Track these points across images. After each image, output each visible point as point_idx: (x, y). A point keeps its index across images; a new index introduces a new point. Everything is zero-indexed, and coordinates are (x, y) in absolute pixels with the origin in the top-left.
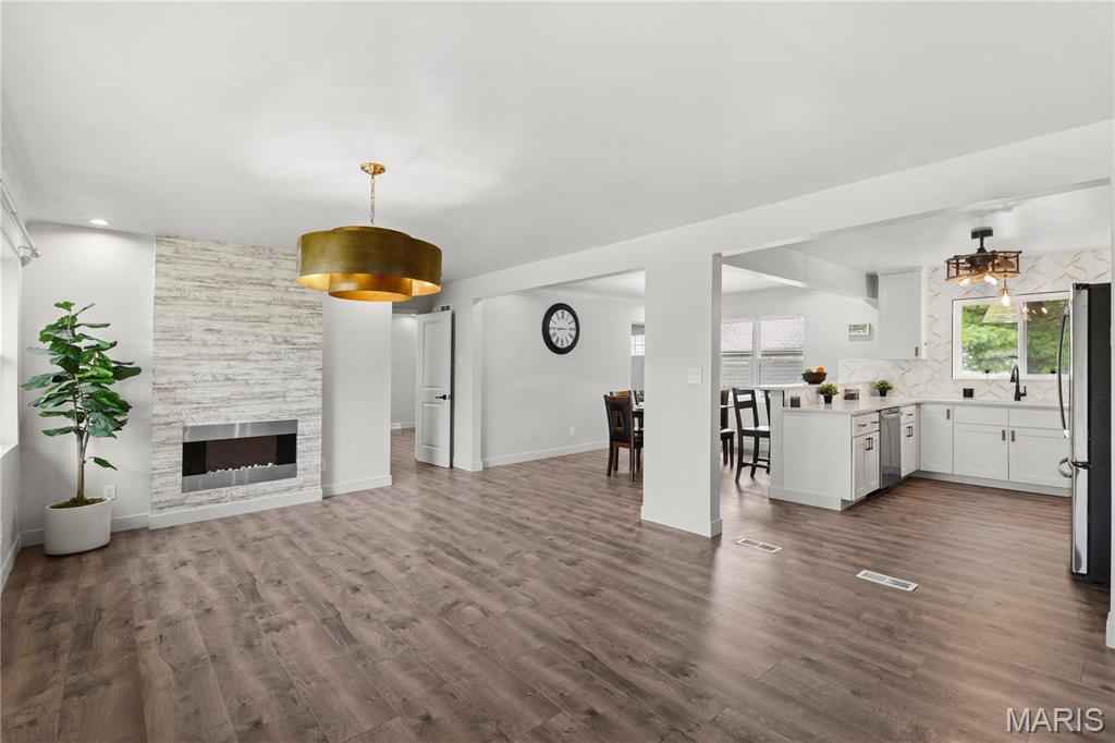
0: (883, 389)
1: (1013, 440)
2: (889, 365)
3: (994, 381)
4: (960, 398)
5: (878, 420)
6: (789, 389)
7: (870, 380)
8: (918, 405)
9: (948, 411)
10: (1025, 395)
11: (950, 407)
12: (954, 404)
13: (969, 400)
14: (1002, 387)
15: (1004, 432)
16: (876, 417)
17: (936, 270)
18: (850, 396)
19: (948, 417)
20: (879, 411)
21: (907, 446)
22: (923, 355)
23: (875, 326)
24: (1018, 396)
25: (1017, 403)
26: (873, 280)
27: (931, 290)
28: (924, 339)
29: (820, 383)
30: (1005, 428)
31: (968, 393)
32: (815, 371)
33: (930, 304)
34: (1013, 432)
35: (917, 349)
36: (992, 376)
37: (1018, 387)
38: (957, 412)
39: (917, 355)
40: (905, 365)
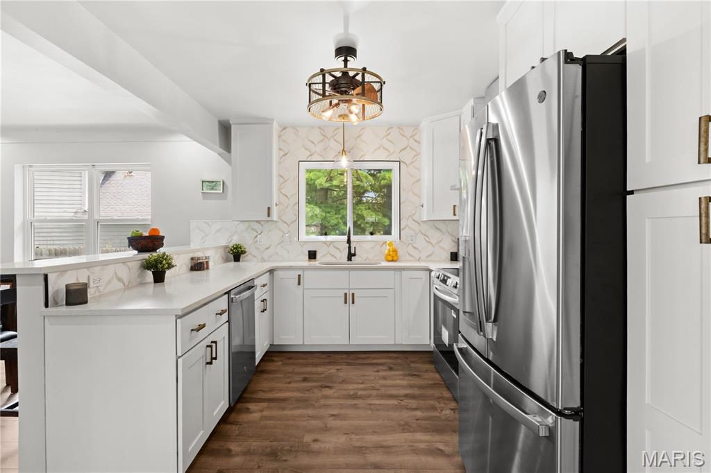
0: (237, 254)
1: (353, 303)
2: (242, 227)
3: (332, 242)
4: (305, 262)
5: (225, 307)
6: (63, 270)
7: (224, 243)
8: (271, 271)
9: (299, 276)
10: (354, 255)
11: (300, 273)
12: (304, 269)
13: (313, 263)
14: (337, 248)
15: (346, 294)
16: (223, 304)
17: (285, 128)
18: (198, 266)
19: (299, 284)
20: (228, 293)
21: (261, 322)
22: (275, 216)
23: (228, 183)
24: (351, 256)
25: (350, 262)
26: (225, 130)
27: (280, 149)
28: (275, 200)
29: (154, 250)
30: (347, 291)
31: (312, 255)
32: (146, 234)
33: (280, 163)
34: (353, 294)
35: (269, 208)
36: (329, 238)
37: (350, 248)
38: (307, 276)
39: (269, 216)
40: (256, 226)
